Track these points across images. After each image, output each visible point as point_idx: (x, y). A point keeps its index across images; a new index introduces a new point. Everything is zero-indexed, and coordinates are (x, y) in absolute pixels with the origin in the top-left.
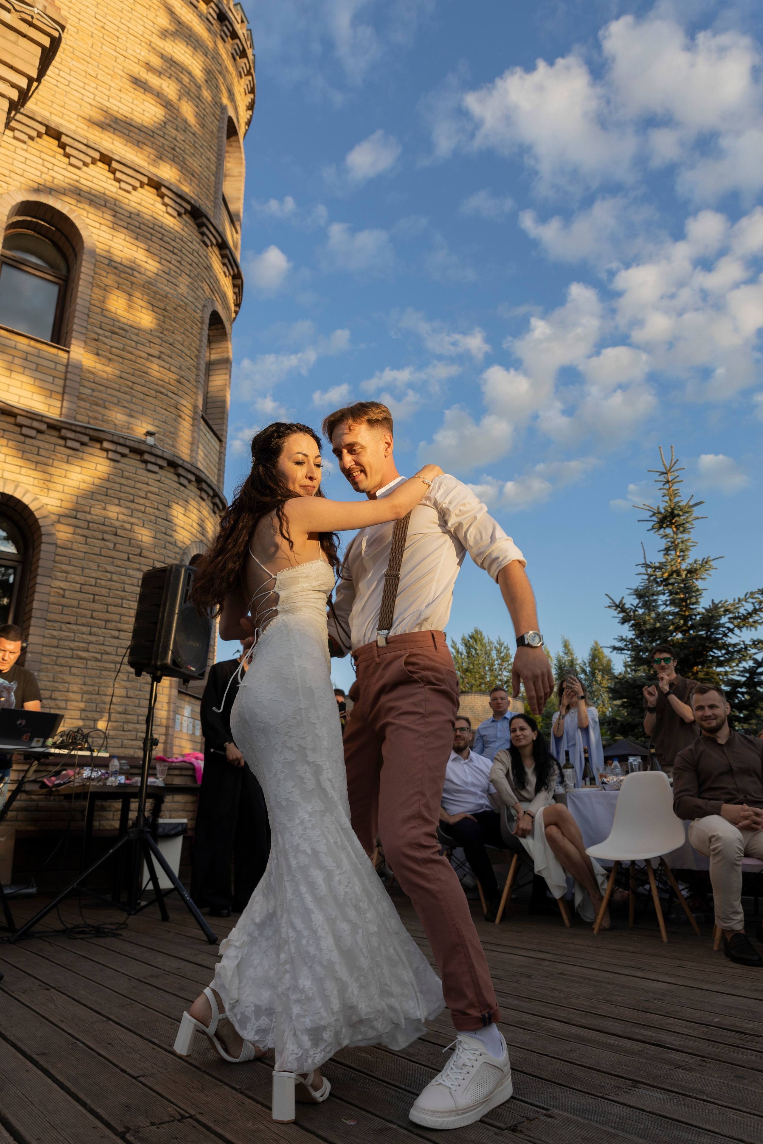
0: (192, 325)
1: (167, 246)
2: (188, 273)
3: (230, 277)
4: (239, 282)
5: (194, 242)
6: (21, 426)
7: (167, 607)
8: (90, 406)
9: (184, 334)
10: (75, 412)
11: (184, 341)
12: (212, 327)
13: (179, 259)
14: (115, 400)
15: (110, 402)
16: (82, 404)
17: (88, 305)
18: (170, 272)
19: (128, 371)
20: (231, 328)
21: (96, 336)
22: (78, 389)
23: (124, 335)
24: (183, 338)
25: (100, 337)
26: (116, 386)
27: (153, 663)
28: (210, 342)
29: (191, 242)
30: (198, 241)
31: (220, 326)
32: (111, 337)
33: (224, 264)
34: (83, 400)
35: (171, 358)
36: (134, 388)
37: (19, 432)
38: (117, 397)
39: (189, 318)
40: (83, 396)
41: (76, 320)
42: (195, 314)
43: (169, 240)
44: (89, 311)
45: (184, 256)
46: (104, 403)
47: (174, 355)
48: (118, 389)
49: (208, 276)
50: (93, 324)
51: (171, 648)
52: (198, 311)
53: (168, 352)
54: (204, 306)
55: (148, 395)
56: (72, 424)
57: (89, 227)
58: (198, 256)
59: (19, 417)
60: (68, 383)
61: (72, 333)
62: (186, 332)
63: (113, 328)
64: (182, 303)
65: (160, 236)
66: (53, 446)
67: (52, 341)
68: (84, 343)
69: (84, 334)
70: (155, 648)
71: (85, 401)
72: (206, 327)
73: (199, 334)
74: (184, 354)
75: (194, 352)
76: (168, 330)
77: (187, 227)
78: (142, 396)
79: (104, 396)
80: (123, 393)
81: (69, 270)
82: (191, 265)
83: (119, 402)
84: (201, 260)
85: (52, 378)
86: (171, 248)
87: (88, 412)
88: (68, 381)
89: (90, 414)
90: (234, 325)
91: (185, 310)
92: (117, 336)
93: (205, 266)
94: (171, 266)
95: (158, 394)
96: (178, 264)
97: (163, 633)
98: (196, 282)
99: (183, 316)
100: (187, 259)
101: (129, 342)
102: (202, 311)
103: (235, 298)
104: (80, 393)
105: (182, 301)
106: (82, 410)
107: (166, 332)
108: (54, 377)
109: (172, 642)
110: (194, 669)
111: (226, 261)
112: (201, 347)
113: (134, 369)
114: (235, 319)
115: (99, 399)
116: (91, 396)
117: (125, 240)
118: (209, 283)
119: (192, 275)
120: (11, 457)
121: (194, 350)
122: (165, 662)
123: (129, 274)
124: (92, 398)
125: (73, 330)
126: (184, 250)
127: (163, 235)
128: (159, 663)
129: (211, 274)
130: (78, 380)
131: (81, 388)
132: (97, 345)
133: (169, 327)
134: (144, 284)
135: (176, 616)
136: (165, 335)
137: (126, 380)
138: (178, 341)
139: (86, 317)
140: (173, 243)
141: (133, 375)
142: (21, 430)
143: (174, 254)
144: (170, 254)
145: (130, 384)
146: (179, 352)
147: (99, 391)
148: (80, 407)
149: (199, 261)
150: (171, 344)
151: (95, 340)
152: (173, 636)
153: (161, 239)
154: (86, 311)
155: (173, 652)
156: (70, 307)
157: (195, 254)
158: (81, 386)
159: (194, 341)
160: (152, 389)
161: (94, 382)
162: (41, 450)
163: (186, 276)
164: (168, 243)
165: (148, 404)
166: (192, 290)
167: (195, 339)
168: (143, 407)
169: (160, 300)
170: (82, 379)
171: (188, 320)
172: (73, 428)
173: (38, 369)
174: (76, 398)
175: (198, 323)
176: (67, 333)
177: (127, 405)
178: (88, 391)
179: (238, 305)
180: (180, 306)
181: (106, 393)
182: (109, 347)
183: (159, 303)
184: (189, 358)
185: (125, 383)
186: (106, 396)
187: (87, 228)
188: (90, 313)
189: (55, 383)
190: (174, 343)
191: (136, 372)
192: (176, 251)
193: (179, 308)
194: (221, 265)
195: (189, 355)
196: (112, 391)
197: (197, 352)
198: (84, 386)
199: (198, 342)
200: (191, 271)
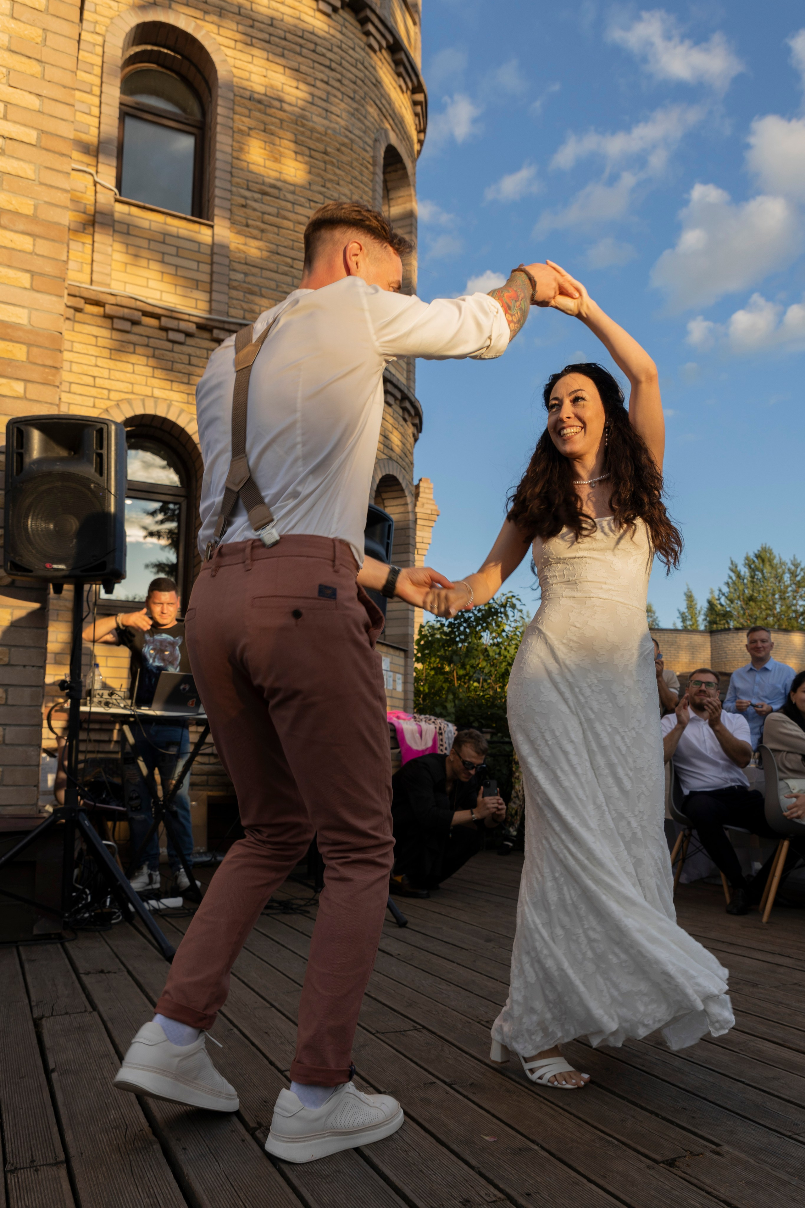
0: (362, 170)
1: (321, 59)
2: (352, 95)
3: (409, 93)
4: (420, 97)
5: (357, 49)
6: (166, 329)
8: (244, 296)
9: (351, 183)
10: (226, 306)
12: (389, 169)
13: (339, 76)
14: (273, 285)
15: (267, 288)
16: (234, 293)
17: (229, 159)
18: (328, 97)
19: (286, 244)
20: (414, 167)
21: (242, 201)
22: (228, 275)
23: (277, 195)
24: (350, 190)
25: (249, 202)
26: (273, 266)
28: (387, 190)
29: (353, 49)
30: (362, 45)
31: (399, 166)
32: (262, 199)
33: (399, 75)
34: (234, 288)
36: (295, 266)
37: (165, 338)
38: (275, 281)
39: (357, 160)
40: (235, 284)
41: (218, 183)
42: (365, 153)
43: (324, 51)
44: (232, 167)
45: (344, 72)
46: (260, 290)
48: (276, 269)
49: (379, 95)
50: (238, 185)
52: (368, 149)
54: (376, 140)
56: (224, 322)
57: (222, 48)
58: (363, 68)
59: (163, 319)
60: (216, 268)
61: (214, 199)
62: (354, 181)
63: (263, 187)
64: (346, 141)
65: (312, 46)
66: (205, 351)
67: (193, 215)
68: (229, 212)
69: (229, 200)
71: (237, 290)
72: (379, 171)
73: (371, 181)
76: (331, 181)
77: (346, 27)
79: (259, 280)
80: (282, 274)
81: (203, 113)
82: (355, 83)
83: (277, 286)
84: (367, 73)
85: (196, 263)
86: (327, 63)
87: (243, 304)
88: (215, 266)
89: (245, 306)
90: (418, 162)
91: (351, 150)
92: (268, 198)
93: (374, 81)
94: (329, 88)
96: (337, 84)
98: (363, 106)
99: (349, 159)
100: (349, 75)
101: (283, 203)
102: (374, 148)
103: (417, 122)
104: (230, 279)
105: (346, 137)
106: (235, 302)
107: (329, 185)
108: (198, 262)
111: (402, 70)
112: (375, 199)
113: (293, 240)
114: (419, 152)
115: (254, 285)
116: (245, 282)
117: (268, 60)
118: (381, 106)
119: (357, 97)
120: (160, 371)
123: (277, 109)
124: (245, 285)
125: (215, 196)
126: (344, 62)
127: (316, 44)
129: (383, 92)
130: (227, 263)
131: (231, 273)
132: (245, 213)
133: (332, 177)
134: (297, 120)
136: (328, 189)
138: (345, 195)
139: (228, 177)
140: (329, 55)
141: (292, 249)
142: (167, 335)
143: (332, 70)
144: (327, 71)
145: (289, 261)
147: (254, 275)
148: (233, 298)
149: (365, 76)
153: (314, 51)
154: (228, 168)
156: (209, 164)
157: (360, 66)
158: (230, 270)
159: (365, 192)
161: (246, 264)
162: (192, 358)
163: (349, 100)
164: (323, 55)
166: (359, 119)
167: (366, 189)
169: (318, 140)
170: (230, 261)
171: (355, 164)
172: (227, 326)
173: (180, 254)
174: (227, 287)
175: (369, 166)
176: (209, 201)
178: (240, 277)
179: (422, 130)
180: (344, 145)
181: (261, 277)
182: (260, 214)
183: (317, 144)
186: (261, 280)
187: (220, 49)
188: (234, 170)
189: (200, 269)
191: (296, 244)
192: (334, 65)
193: (343, 148)
194: (396, 77)
198: (234, 270)
199: (370, 193)
200: (355, 92)
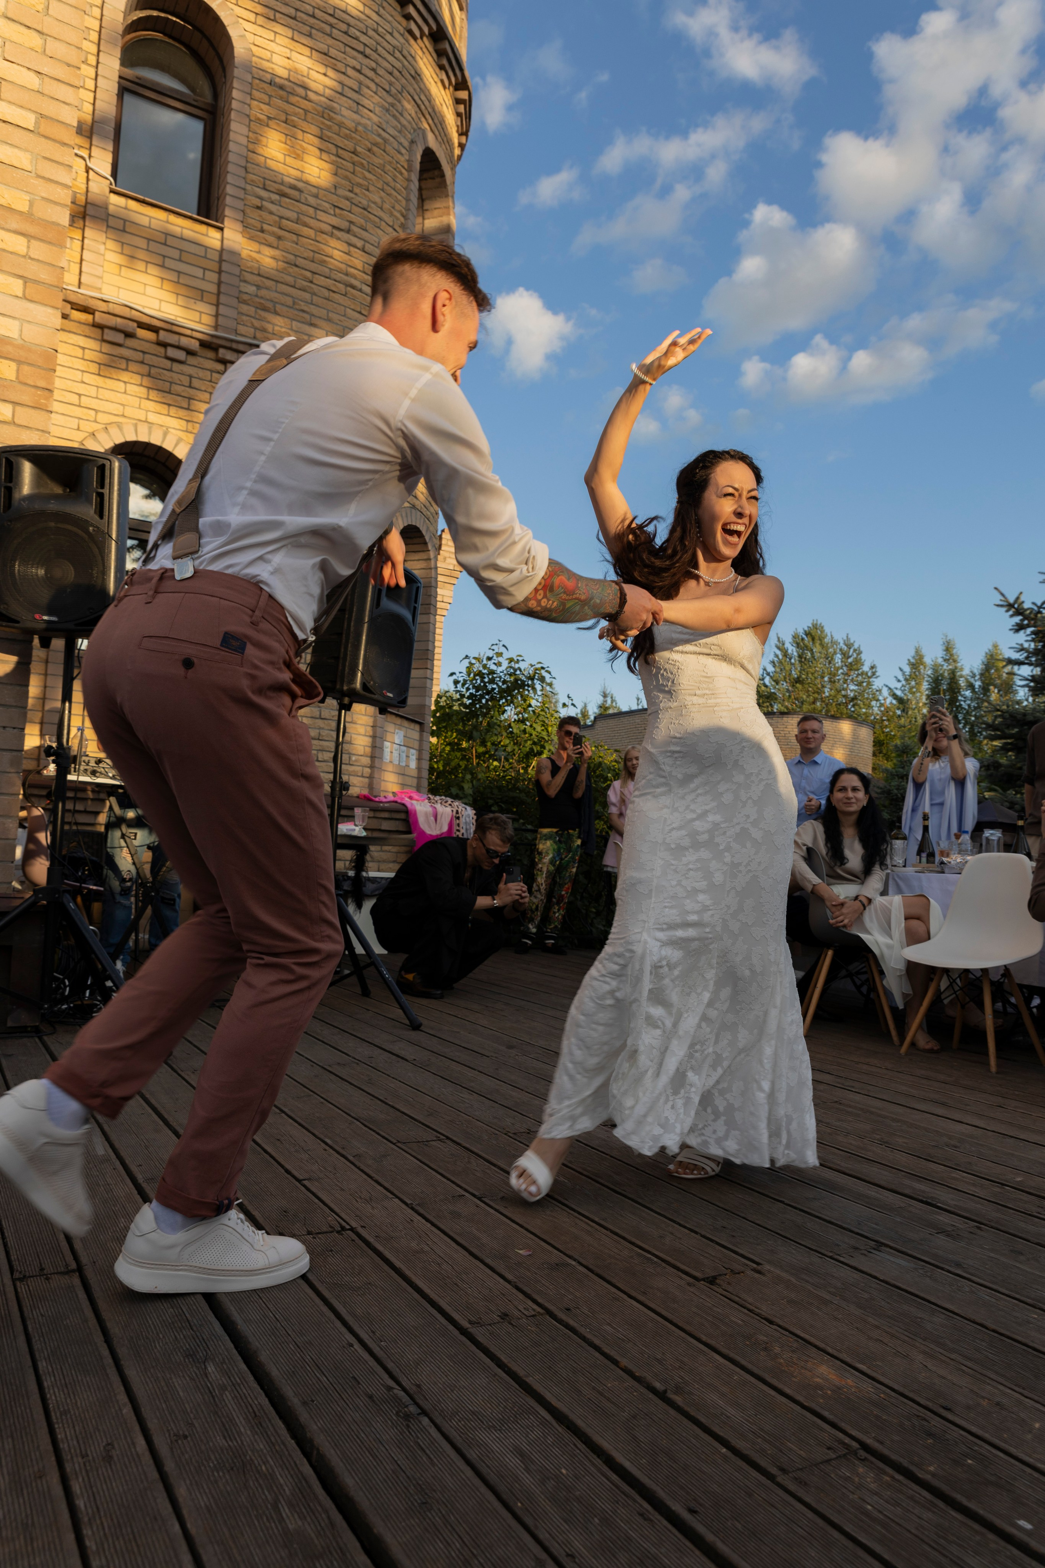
0: (395, 176)
1: (354, 43)
2: (387, 87)
3: (452, 89)
4: (463, 95)
5: (395, 33)
6: (165, 345)
7: (354, 614)
8: (255, 311)
9: (383, 190)
10: (235, 322)
11: (383, 201)
12: (425, 175)
13: (373, 65)
14: (290, 301)
15: (283, 304)
16: (244, 308)
17: (244, 152)
18: (359, 87)
19: (305, 255)
20: (454, 175)
21: (258, 202)
22: (238, 287)
23: (298, 197)
24: (381, 198)
25: (264, 203)
26: (290, 280)
27: (338, 687)
28: (422, 199)
29: (391, 33)
30: (402, 29)
31: (436, 172)
32: (280, 202)
33: (442, 67)
34: (245, 302)
35: (366, 230)
36: (315, 281)
37: (162, 355)
38: (292, 297)
39: (390, 163)
40: (246, 298)
41: (230, 178)
42: (399, 156)
43: (359, 34)
44: (247, 161)
45: (380, 60)
46: (275, 307)
47: (369, 226)
48: (293, 284)
49: (418, 90)
50: (253, 183)
51: (360, 668)
52: (403, 151)
53: (360, 221)
54: (412, 142)
55: (334, 292)
56: (231, 342)
57: (241, 21)
58: (401, 57)
59: (162, 333)
60: (224, 277)
61: (225, 198)
62: (386, 187)
63: (282, 187)
64: (379, 140)
65: (343, 27)
66: (209, 373)
67: (198, 214)
68: (242, 214)
69: (243, 200)
70: (340, 668)
71: (248, 304)
72: (415, 177)
73: (405, 189)
74: (383, 223)
75: (398, 219)
76: (360, 185)
77: (386, 10)
78: (326, 293)
79: (274, 295)
80: (300, 290)
81: (216, 95)
82: (391, 73)
83: (294, 303)
84: (406, 63)
85: (202, 270)
86: (361, 48)
87: (253, 321)
88: (223, 275)
89: (256, 323)
90: (459, 168)
91: (384, 151)
92: (288, 200)
93: (413, 73)
94: (361, 77)
95: (349, 289)
96: (371, 74)
97: (349, 649)
98: (400, 102)
99: (381, 162)
100: (385, 64)
101: (305, 208)
102: (410, 151)
103: (459, 123)
104: (241, 292)
105: (379, 135)
106: (244, 318)
107: (356, 190)
108: (204, 269)
109: (361, 661)
110: (391, 695)
111: (444, 61)
112: (408, 209)
113: (313, 251)
114: (460, 157)
115: (268, 300)
116: (257, 296)
117: (292, 38)
118: (420, 103)
119: (394, 91)
120: (156, 392)
121: (398, 215)
122: (353, 686)
123: (300, 96)
124: (258, 300)
125: (226, 194)
126: (379, 49)
128: (345, 688)
129: (422, 86)
130: (237, 273)
131: (242, 284)
132: (261, 216)
133: (361, 181)
134: (324, 113)
135: (366, 625)
136: (356, 194)
137: (303, 268)
138: (375, 203)
139: (242, 172)
140: (364, 39)
141: (313, 261)
142: (166, 352)
143: (366, 56)
144: (360, 57)
145: (309, 274)
146: (377, 220)
147: (268, 289)
148: (242, 314)
149: (404, 66)
150: (364, 209)
151: (259, 208)
152: (362, 652)
153: (347, 34)
154: (243, 163)
155: (362, 674)
156: (221, 156)
157: (398, 54)
158: (241, 281)
159: (397, 201)
160: (339, 282)
161: (259, 275)
162: (193, 379)
163: (384, 92)
164: (357, 39)
165: (335, 305)
166: (394, 116)
167: (399, 197)
168: (328, 311)
169: (347, 137)
170: (242, 270)
171: (388, 167)
172: (235, 346)
173: (183, 260)
174: (236, 301)
175: (404, 171)
176: (218, 199)
177: (305, 308)
178: (252, 289)
179: (464, 133)
180: (376, 144)
181: (277, 291)
182: (277, 219)
183: (346, 141)
184: (391, 230)
185: (302, 275)
186: (276, 295)
187: (238, 22)
188: (249, 165)
189: (206, 277)
190: (368, 206)
191: (317, 255)
192: (368, 51)
193: (375, 149)
194: (437, 69)
195: (391, 224)
196: (284, 286)
197: (402, 219)
198: (246, 281)
199: (404, 203)
200: (390, 84)
